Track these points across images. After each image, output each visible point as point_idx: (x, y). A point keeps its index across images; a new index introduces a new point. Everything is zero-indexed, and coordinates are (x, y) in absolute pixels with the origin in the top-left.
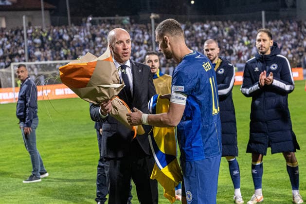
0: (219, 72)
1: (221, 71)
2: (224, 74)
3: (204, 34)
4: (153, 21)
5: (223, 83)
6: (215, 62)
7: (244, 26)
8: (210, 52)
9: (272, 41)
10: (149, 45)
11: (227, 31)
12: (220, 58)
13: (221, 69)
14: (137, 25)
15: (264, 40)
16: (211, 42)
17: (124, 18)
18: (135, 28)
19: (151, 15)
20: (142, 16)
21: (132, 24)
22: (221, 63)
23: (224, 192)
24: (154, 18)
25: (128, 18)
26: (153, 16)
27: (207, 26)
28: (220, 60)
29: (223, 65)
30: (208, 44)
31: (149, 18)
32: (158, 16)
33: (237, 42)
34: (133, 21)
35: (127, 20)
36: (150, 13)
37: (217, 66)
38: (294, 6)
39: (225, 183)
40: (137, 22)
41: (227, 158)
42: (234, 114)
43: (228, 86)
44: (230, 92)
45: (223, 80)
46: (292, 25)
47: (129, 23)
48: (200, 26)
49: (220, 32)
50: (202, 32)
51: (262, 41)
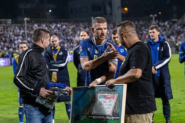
0: (60, 54)
1: (61, 53)
2: (62, 55)
3: (57, 30)
4: (26, 22)
5: (62, 60)
6: (58, 48)
7: (81, 25)
8: (55, 42)
9: (89, 37)
10: (23, 37)
11: (71, 29)
12: (60, 46)
13: (61, 52)
14: (16, 24)
15: (85, 36)
16: (55, 37)
17: (8, 20)
18: (15, 26)
19: (24, 19)
20: (19, 19)
21: (13, 23)
22: (61, 49)
23: (64, 122)
24: (26, 20)
25: (10, 20)
26: (25, 19)
27: (59, 25)
28: (60, 47)
29: (62, 50)
30: (53, 38)
31: (23, 20)
32: (29, 19)
33: (77, 35)
34: (13, 22)
35: (10, 22)
36: (24, 17)
37: (58, 51)
38: (111, 14)
39: (64, 117)
40: (16, 23)
41: (64, 102)
42: (69, 77)
43: (65, 62)
44: (66, 65)
45: (62, 58)
46: (110, 26)
47: (11, 23)
48: (55, 25)
49: (67, 29)
50: (56, 29)
51: (83, 36)
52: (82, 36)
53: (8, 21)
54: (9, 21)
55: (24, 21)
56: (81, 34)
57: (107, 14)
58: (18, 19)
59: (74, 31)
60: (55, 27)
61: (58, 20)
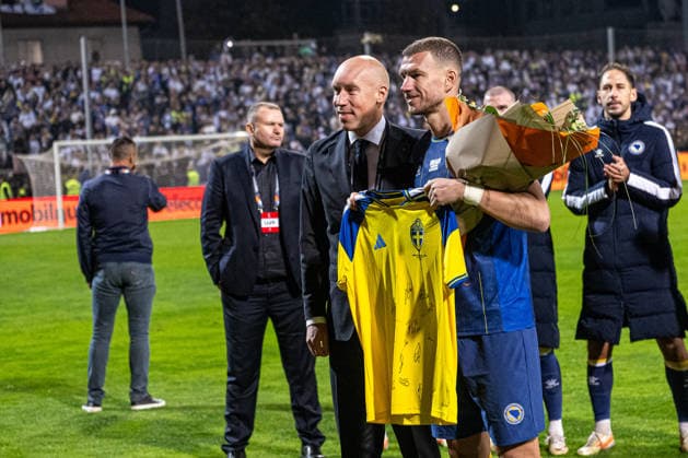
3: (481, 78)
4: (367, 50)
7: (569, 61)
9: (634, 91)
11: (532, 72)
14: (332, 58)
15: (619, 86)
16: (500, 93)
17: (303, 42)
18: (330, 64)
19: (362, 37)
21: (321, 55)
24: (370, 43)
25: (313, 45)
26: (367, 38)
27: (489, 61)
30: (493, 95)
31: (359, 41)
32: (378, 38)
33: (553, 96)
34: (324, 49)
35: (312, 49)
36: (361, 33)
38: (677, 18)
40: (332, 52)
42: (551, 252)
46: (675, 59)
47: (315, 54)
48: (472, 60)
49: (516, 73)
50: (476, 75)
51: (614, 88)
52: (608, 87)
53: (304, 46)
54: (310, 47)
55: (362, 46)
56: (605, 80)
57: (661, 19)
58: (342, 38)
59: (543, 79)
60: (475, 66)
61: (486, 40)
